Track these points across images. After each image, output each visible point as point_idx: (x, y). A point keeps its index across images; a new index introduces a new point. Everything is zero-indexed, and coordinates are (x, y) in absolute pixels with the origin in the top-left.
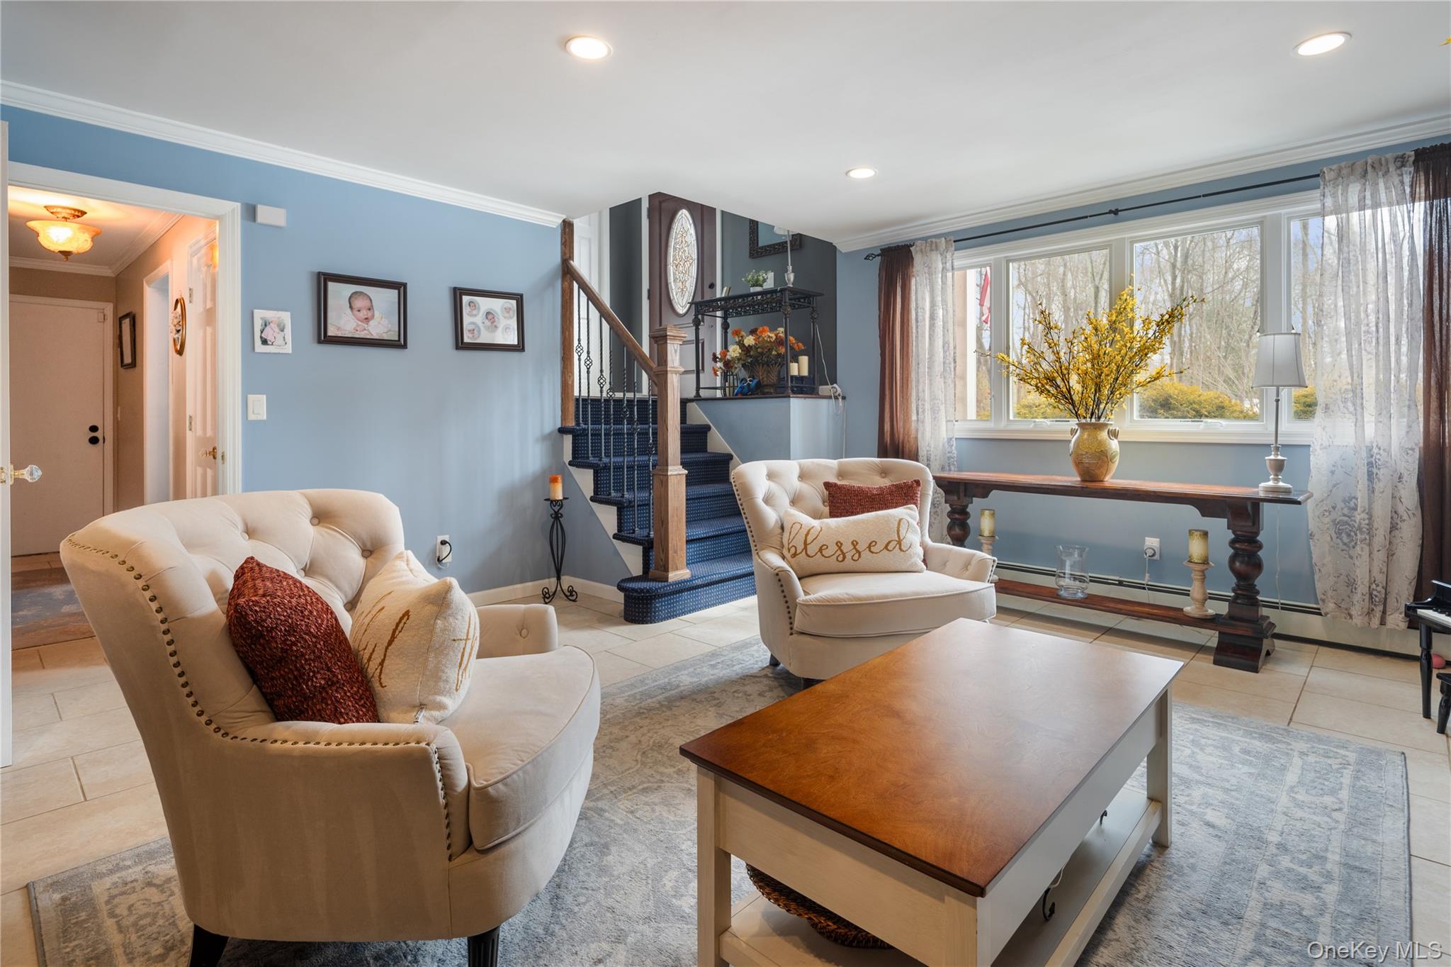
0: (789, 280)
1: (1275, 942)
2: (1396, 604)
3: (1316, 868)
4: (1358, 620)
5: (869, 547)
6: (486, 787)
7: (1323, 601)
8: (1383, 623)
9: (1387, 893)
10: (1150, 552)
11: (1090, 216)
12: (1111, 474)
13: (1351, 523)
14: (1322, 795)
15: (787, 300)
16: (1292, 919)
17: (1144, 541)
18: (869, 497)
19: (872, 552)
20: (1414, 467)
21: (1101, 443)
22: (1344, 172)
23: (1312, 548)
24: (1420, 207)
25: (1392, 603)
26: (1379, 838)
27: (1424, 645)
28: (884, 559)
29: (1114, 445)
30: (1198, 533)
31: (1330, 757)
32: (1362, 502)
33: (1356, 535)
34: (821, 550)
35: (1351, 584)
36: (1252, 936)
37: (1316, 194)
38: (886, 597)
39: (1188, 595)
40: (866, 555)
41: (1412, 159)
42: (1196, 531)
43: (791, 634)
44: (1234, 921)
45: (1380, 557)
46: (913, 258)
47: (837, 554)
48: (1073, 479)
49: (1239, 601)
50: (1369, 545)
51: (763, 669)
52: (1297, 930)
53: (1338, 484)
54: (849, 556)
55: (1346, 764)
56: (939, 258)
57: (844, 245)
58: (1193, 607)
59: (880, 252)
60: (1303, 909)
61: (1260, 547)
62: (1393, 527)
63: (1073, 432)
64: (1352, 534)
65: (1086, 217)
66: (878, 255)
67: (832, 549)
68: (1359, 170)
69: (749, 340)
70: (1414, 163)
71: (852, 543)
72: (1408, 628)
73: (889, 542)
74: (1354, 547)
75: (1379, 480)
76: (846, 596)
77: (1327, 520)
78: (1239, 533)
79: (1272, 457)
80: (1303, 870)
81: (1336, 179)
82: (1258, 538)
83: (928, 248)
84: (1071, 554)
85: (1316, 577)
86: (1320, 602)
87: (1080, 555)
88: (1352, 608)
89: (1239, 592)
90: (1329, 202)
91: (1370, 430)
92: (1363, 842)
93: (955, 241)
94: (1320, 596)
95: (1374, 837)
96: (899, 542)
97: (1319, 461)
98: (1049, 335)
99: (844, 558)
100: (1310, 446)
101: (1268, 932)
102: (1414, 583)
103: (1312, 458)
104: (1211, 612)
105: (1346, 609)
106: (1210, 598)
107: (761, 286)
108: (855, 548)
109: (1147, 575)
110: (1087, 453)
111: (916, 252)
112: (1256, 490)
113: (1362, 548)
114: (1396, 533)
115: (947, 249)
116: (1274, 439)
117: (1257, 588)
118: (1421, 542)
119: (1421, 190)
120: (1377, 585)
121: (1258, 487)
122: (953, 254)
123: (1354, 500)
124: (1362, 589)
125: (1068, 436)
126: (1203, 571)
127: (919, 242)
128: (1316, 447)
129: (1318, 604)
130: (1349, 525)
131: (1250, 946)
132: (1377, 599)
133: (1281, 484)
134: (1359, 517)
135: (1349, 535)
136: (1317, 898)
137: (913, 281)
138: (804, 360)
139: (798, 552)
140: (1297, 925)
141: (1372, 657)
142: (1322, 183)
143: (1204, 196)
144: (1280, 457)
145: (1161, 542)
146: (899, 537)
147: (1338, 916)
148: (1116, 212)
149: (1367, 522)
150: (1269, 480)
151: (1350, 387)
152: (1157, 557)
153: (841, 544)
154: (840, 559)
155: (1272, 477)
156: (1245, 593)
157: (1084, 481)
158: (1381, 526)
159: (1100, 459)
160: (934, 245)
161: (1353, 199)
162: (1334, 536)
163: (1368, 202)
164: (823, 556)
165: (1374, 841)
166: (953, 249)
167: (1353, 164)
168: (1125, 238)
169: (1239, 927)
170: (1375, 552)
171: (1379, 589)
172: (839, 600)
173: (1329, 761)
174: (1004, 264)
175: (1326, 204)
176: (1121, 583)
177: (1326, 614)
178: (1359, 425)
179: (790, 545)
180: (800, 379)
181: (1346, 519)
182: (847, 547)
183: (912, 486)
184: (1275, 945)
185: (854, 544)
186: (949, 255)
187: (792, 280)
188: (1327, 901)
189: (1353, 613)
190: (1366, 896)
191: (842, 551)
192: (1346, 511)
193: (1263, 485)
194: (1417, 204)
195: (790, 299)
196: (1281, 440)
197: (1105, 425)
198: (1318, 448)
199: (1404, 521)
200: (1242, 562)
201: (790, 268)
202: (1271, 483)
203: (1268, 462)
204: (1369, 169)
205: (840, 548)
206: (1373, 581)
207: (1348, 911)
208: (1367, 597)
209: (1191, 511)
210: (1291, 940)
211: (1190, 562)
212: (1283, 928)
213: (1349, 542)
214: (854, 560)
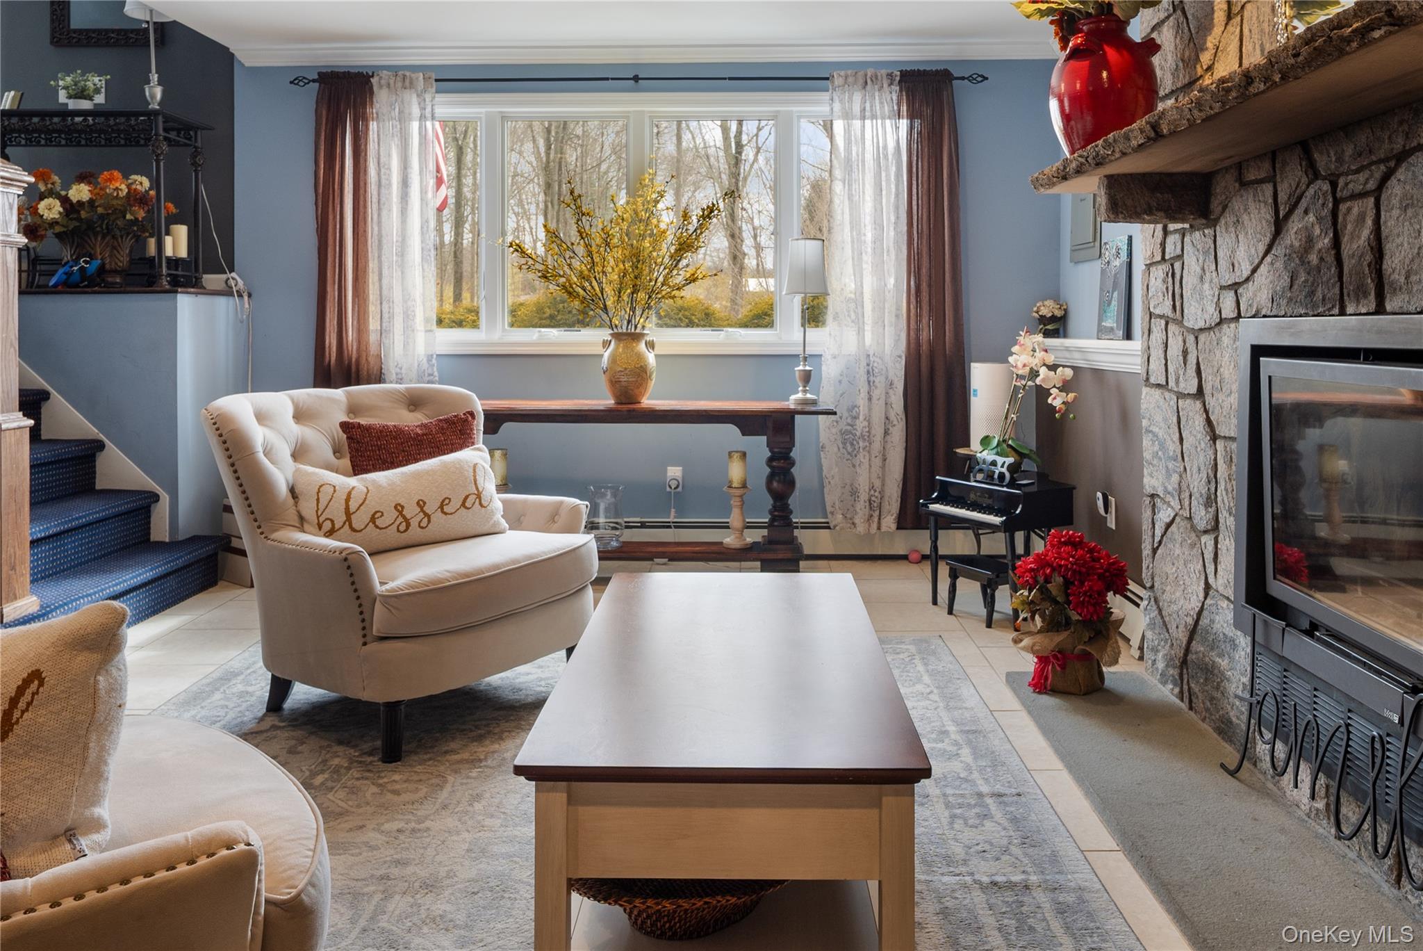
0: (153, 96)
1: (959, 804)
2: (888, 507)
3: (947, 741)
4: (861, 528)
5: (441, 507)
6: (299, 895)
7: (832, 513)
8: (879, 528)
9: (996, 742)
10: (674, 484)
11: (612, 79)
12: (647, 395)
13: (854, 432)
14: (914, 685)
15: (161, 132)
16: (957, 783)
17: (666, 471)
18: (414, 439)
19: (446, 514)
20: (901, 373)
21: (640, 357)
22: (850, 80)
23: (823, 460)
24: (904, 124)
25: (886, 507)
26: (967, 705)
27: (933, 539)
28: (462, 521)
29: (651, 358)
30: (739, 454)
31: (898, 653)
32: (863, 410)
33: (858, 443)
34: (373, 519)
35: (854, 493)
36: (943, 806)
37: (825, 96)
38: (497, 566)
39: (728, 527)
40: (437, 518)
41: (898, 78)
42: (737, 452)
43: (365, 644)
44: (926, 800)
45: (877, 462)
46: (372, 93)
47: (397, 522)
48: (606, 401)
49: (776, 524)
50: (869, 452)
51: (261, 719)
52: (965, 789)
53: (844, 393)
54: (414, 523)
55: (912, 656)
56: (414, 99)
57: (247, 54)
58: (732, 537)
59: (316, 77)
60: (958, 774)
61: (793, 464)
62: (886, 433)
63: (606, 344)
64: (855, 442)
65: (607, 79)
66: (314, 81)
67: (390, 516)
68: (861, 81)
69: (80, 192)
70: (899, 82)
71: (418, 503)
72: (897, 529)
73: (467, 497)
74: (856, 456)
75: (876, 387)
76: (448, 574)
77: (834, 430)
78: (776, 450)
79: (801, 368)
80: (940, 745)
81: (844, 86)
82: (791, 454)
83: (399, 84)
84: (604, 495)
85: (826, 490)
86: (829, 516)
87: (614, 495)
88: (856, 517)
89: (776, 513)
90: (837, 106)
91: (868, 338)
92: (960, 711)
93: (437, 80)
94: (829, 509)
95: (964, 705)
96: (479, 496)
97: (830, 371)
98: (580, 223)
99: (408, 525)
100: (821, 355)
101: (951, 799)
102: (901, 486)
103: (824, 368)
104: (749, 540)
105: (851, 519)
106: (748, 527)
107: (91, 99)
108: (422, 510)
109: (673, 510)
110: (626, 369)
111: (381, 87)
112: (787, 403)
113: (864, 456)
114: (888, 438)
115: (425, 91)
116: (802, 348)
117: (791, 507)
118: (905, 444)
119: (904, 108)
120: (875, 491)
121: (788, 400)
122: (434, 98)
123: (856, 409)
124: (864, 496)
125: (598, 350)
126: (741, 496)
127: (385, 72)
128: (827, 357)
129: (827, 518)
130: (852, 433)
131: (947, 814)
132: (875, 504)
133: (809, 396)
134: (861, 424)
135: (852, 444)
136: (961, 762)
137: (373, 126)
138: (182, 231)
139: (337, 526)
140: (963, 786)
141: (868, 563)
142: (830, 87)
143: (730, 79)
144: (808, 368)
145: (684, 472)
146: (477, 489)
147: (981, 770)
148: (636, 79)
149: (867, 429)
150: (798, 393)
151: (853, 296)
152: (680, 489)
153: (403, 507)
154: (402, 528)
155: (801, 388)
156: (781, 514)
157: (617, 403)
158: (878, 431)
159: (639, 375)
160: (407, 81)
161: (857, 108)
162: (841, 446)
163: (868, 114)
164: (377, 527)
165: (966, 708)
166: (434, 90)
167: (856, 73)
168: (644, 111)
169: (931, 803)
170: (873, 459)
171: (876, 494)
172: (440, 581)
173: (901, 656)
174: (499, 121)
175: (834, 109)
176: (643, 525)
177: (835, 527)
178: (860, 332)
179: (321, 519)
180: (174, 262)
181: (849, 428)
182: (411, 511)
183: (466, 420)
184: (960, 806)
185: (421, 504)
186: (428, 97)
187: (159, 96)
188: (968, 761)
189: (857, 521)
190: (987, 749)
191: (404, 517)
192: (849, 421)
193: (793, 397)
194: (901, 120)
195: (165, 130)
196: (809, 351)
197: (641, 336)
198: (829, 357)
199: (894, 425)
200: (779, 482)
201: (154, 77)
202: (800, 395)
203: (797, 374)
204: (869, 81)
205: (401, 513)
206: (872, 488)
207: (984, 764)
208: (867, 504)
209: (731, 431)
210: (966, 798)
211: (730, 487)
212: (957, 792)
213: (853, 451)
214: (422, 528)
